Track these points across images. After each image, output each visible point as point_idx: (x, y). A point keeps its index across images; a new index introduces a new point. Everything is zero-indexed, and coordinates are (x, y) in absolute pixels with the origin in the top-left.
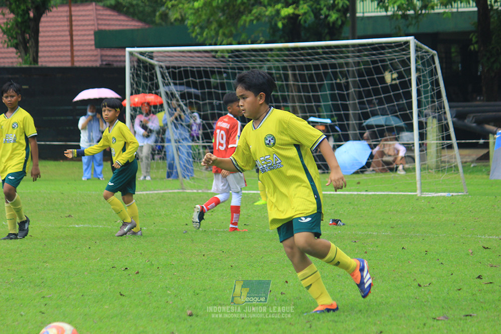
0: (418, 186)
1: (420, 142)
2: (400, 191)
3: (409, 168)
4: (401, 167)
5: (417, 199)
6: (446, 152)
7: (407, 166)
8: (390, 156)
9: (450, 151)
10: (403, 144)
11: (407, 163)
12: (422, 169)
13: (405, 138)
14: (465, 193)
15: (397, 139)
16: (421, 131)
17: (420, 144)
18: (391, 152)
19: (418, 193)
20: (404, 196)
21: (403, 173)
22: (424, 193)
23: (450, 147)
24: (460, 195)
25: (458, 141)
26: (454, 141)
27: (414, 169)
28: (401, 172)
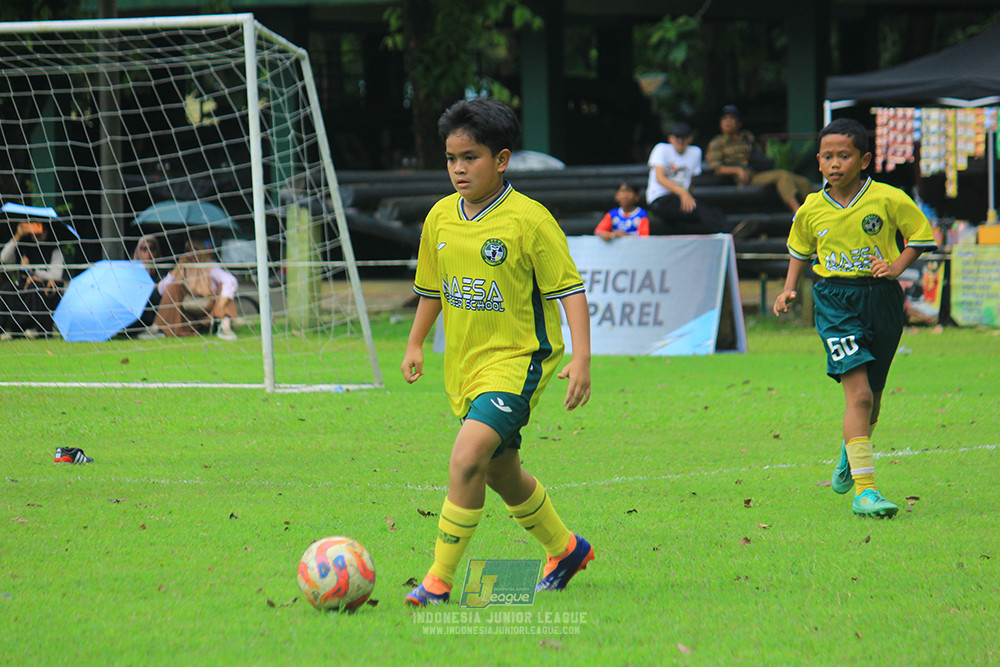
0: (267, 368)
1: (272, 264)
2: (225, 381)
3: (246, 326)
4: (225, 324)
5: (266, 400)
6: (332, 288)
7: (240, 321)
8: (200, 296)
9: (340, 285)
10: (231, 269)
11: (240, 313)
12: (277, 328)
13: (234, 255)
14: (377, 386)
15: (215, 258)
16: (272, 238)
17: (270, 269)
18: (203, 289)
19: (267, 385)
20: (234, 391)
21: (231, 337)
22: (281, 386)
23: (341, 276)
24: (367, 390)
25: (360, 263)
26: (350, 263)
27: (257, 328)
28: (226, 335)
